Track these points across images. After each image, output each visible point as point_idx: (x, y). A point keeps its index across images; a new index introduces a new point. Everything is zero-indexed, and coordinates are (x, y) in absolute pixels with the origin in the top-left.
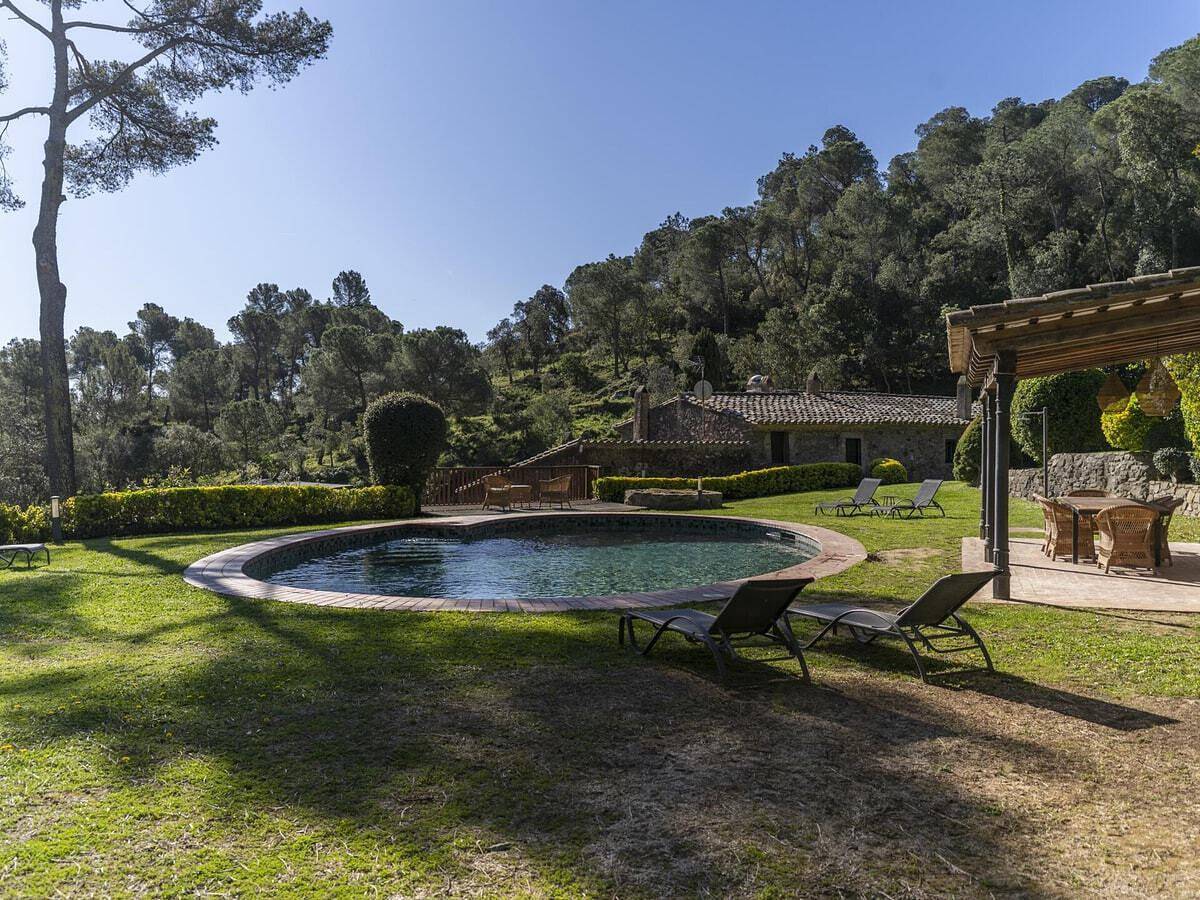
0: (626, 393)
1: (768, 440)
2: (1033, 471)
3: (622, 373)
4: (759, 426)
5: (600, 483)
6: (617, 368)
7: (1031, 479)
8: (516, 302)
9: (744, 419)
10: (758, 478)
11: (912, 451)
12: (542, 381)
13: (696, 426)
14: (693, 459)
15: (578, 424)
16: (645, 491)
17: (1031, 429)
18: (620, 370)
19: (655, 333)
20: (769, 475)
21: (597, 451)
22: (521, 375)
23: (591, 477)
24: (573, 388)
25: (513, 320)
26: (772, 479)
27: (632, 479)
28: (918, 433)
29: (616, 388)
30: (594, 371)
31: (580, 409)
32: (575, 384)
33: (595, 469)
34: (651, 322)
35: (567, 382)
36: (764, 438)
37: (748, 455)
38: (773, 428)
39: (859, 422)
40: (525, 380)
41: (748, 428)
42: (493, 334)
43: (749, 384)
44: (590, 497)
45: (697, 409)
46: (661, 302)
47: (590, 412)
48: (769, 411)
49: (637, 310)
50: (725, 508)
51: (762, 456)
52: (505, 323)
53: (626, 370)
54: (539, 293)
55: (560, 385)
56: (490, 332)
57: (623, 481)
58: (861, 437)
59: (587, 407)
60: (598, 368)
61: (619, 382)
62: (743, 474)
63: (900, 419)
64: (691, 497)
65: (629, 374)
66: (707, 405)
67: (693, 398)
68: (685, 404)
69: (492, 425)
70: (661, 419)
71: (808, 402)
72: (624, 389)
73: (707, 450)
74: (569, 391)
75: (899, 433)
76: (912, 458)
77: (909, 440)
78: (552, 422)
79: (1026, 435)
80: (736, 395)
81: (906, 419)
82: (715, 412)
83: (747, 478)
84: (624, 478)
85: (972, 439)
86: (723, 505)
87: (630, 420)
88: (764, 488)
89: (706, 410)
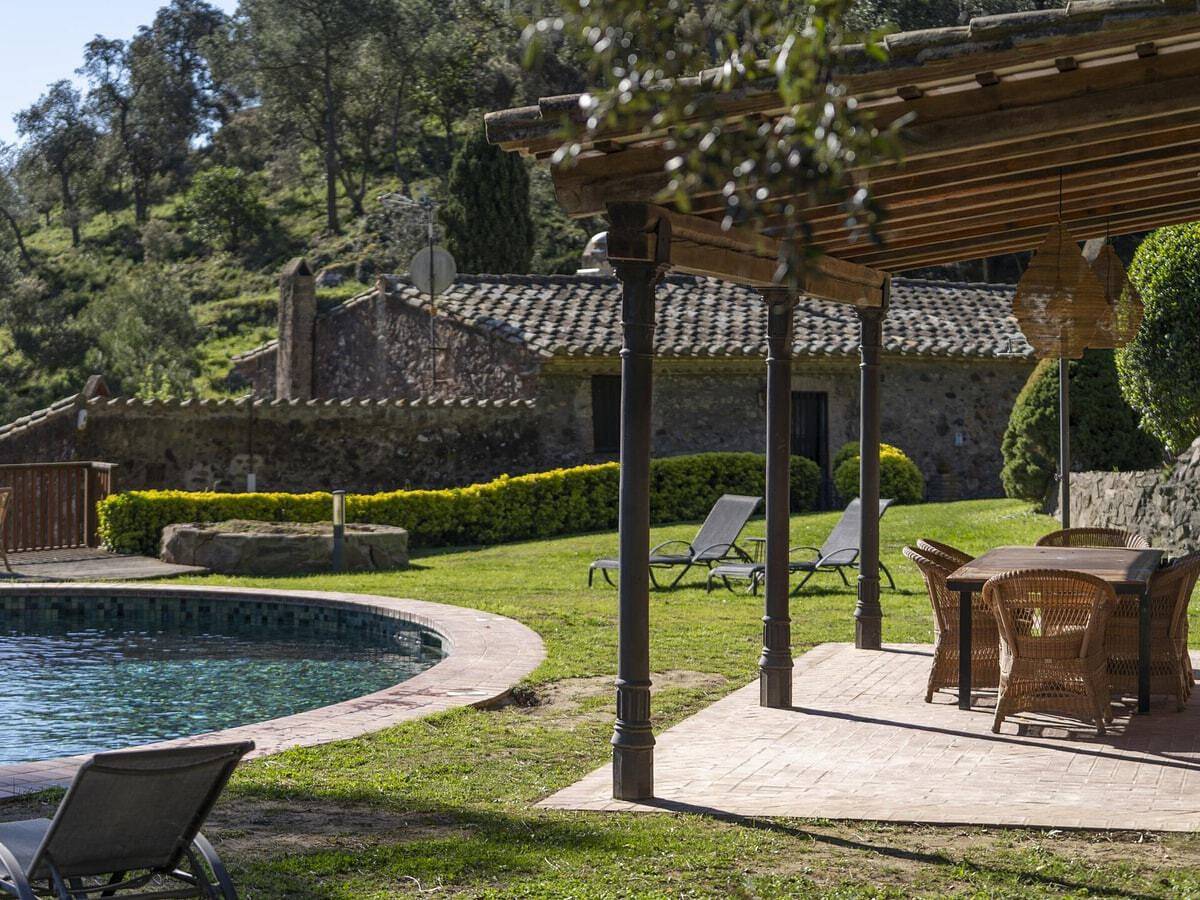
0: (348, 272)
1: (584, 395)
2: (1150, 477)
3: (348, 219)
4: (560, 362)
5: (113, 506)
6: (332, 208)
7: (1147, 495)
8: (91, 39)
9: (524, 343)
10: (539, 492)
11: (959, 422)
12: (144, 240)
13: (418, 359)
14: (384, 446)
15: (215, 350)
16: (211, 528)
17: (1152, 375)
18: (341, 213)
19: (436, 121)
20: (568, 484)
21: (127, 424)
22: (100, 225)
23: (97, 493)
24: (224, 257)
25: (83, 86)
26: (576, 496)
27: (196, 496)
28: (975, 378)
29: (326, 259)
30: (283, 213)
31: (229, 314)
32: (232, 247)
33: (104, 471)
34: (422, 90)
35: (216, 243)
36: (573, 392)
37: (531, 434)
38: (594, 367)
39: (821, 352)
40: (112, 238)
41: (532, 366)
42: (31, 119)
43: (587, 253)
44: (94, 542)
45: (420, 316)
46: (444, 42)
47: (254, 321)
48: (595, 322)
49: (385, 61)
50: (420, 568)
51: (570, 435)
52: (60, 94)
53: (358, 211)
54: (163, 16)
55: (197, 250)
56: (23, 115)
57: (171, 501)
58: (828, 386)
59: (247, 307)
60: (294, 207)
61: (337, 244)
62: (500, 482)
63: (928, 342)
64: (317, 542)
65: (362, 222)
66: (443, 307)
67: (414, 291)
68: (396, 305)
69: (10, 352)
70: (342, 343)
71: (710, 300)
72: (344, 262)
73: (423, 419)
74: (213, 266)
75: (925, 378)
76: (959, 440)
77: (951, 396)
78: (136, 346)
79: (1143, 389)
80: (528, 284)
81: (944, 343)
82: (459, 326)
83: (510, 492)
84: (175, 494)
85: (1042, 396)
86: (411, 562)
87: (274, 344)
88: (551, 518)
89: (439, 321)
